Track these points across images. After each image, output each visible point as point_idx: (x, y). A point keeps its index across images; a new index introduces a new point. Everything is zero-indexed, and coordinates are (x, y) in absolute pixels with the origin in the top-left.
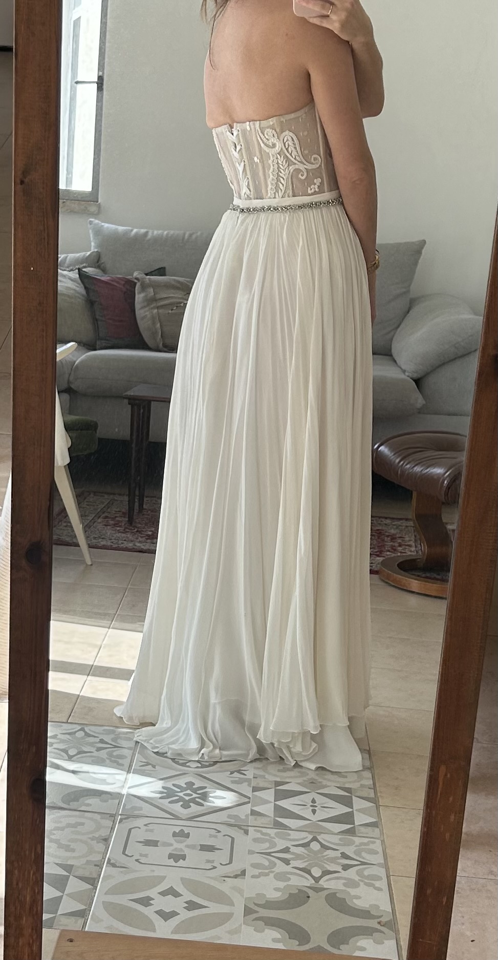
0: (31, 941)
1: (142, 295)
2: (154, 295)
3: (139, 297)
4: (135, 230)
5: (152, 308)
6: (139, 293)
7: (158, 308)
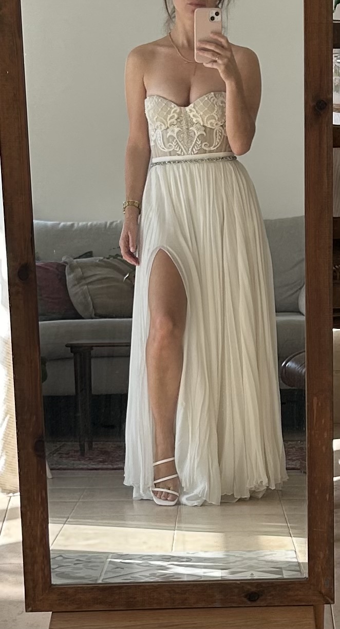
0: (43, 566)
1: (72, 276)
2: (83, 273)
3: (70, 278)
4: (62, 224)
5: (83, 285)
6: (69, 274)
7: (87, 284)
